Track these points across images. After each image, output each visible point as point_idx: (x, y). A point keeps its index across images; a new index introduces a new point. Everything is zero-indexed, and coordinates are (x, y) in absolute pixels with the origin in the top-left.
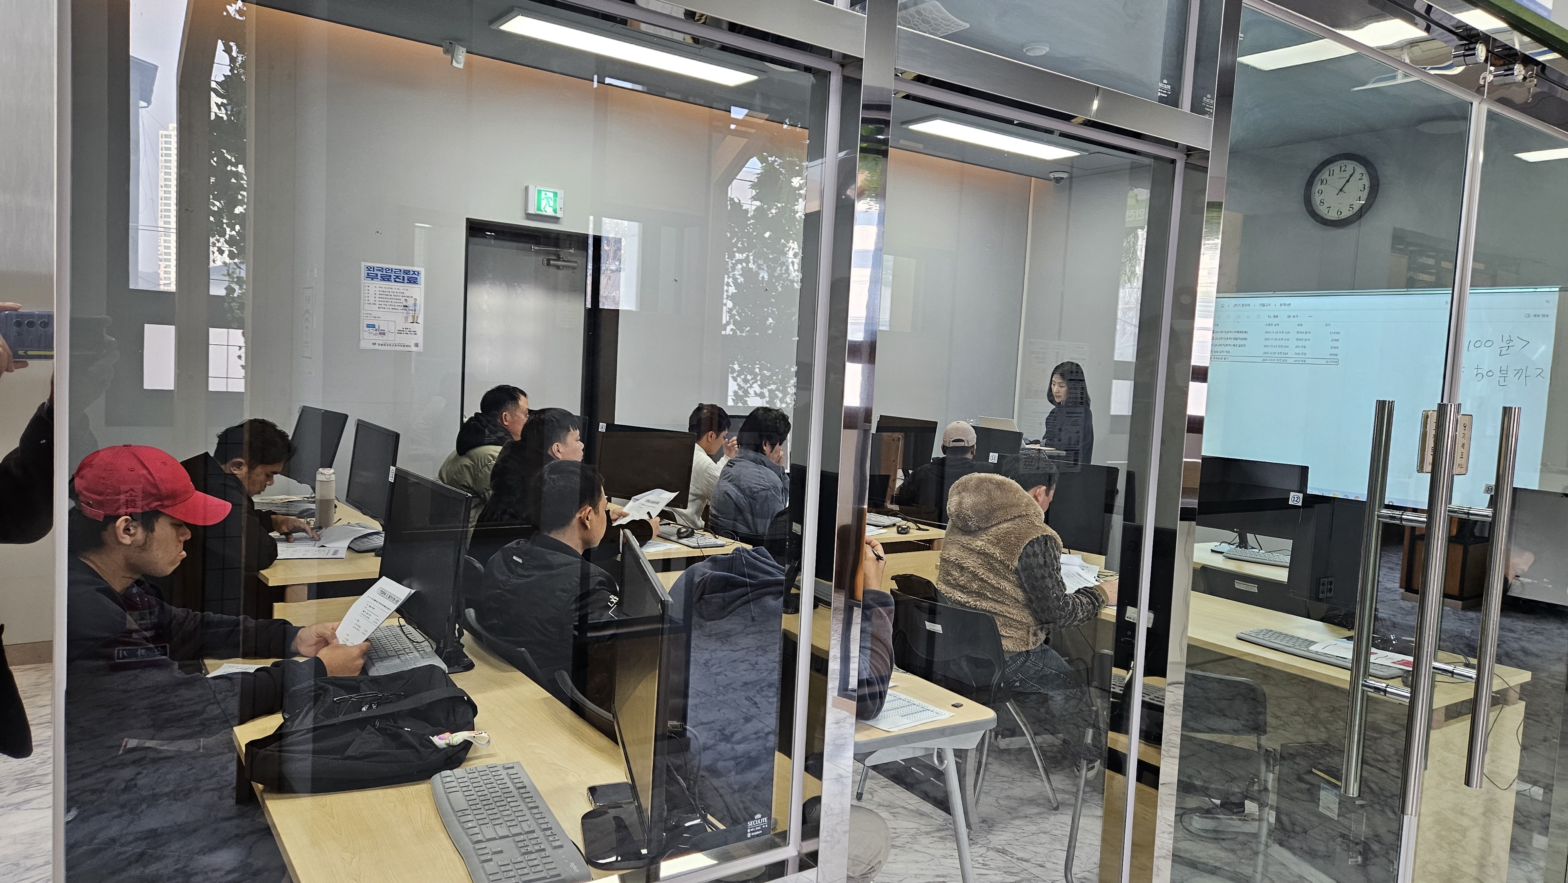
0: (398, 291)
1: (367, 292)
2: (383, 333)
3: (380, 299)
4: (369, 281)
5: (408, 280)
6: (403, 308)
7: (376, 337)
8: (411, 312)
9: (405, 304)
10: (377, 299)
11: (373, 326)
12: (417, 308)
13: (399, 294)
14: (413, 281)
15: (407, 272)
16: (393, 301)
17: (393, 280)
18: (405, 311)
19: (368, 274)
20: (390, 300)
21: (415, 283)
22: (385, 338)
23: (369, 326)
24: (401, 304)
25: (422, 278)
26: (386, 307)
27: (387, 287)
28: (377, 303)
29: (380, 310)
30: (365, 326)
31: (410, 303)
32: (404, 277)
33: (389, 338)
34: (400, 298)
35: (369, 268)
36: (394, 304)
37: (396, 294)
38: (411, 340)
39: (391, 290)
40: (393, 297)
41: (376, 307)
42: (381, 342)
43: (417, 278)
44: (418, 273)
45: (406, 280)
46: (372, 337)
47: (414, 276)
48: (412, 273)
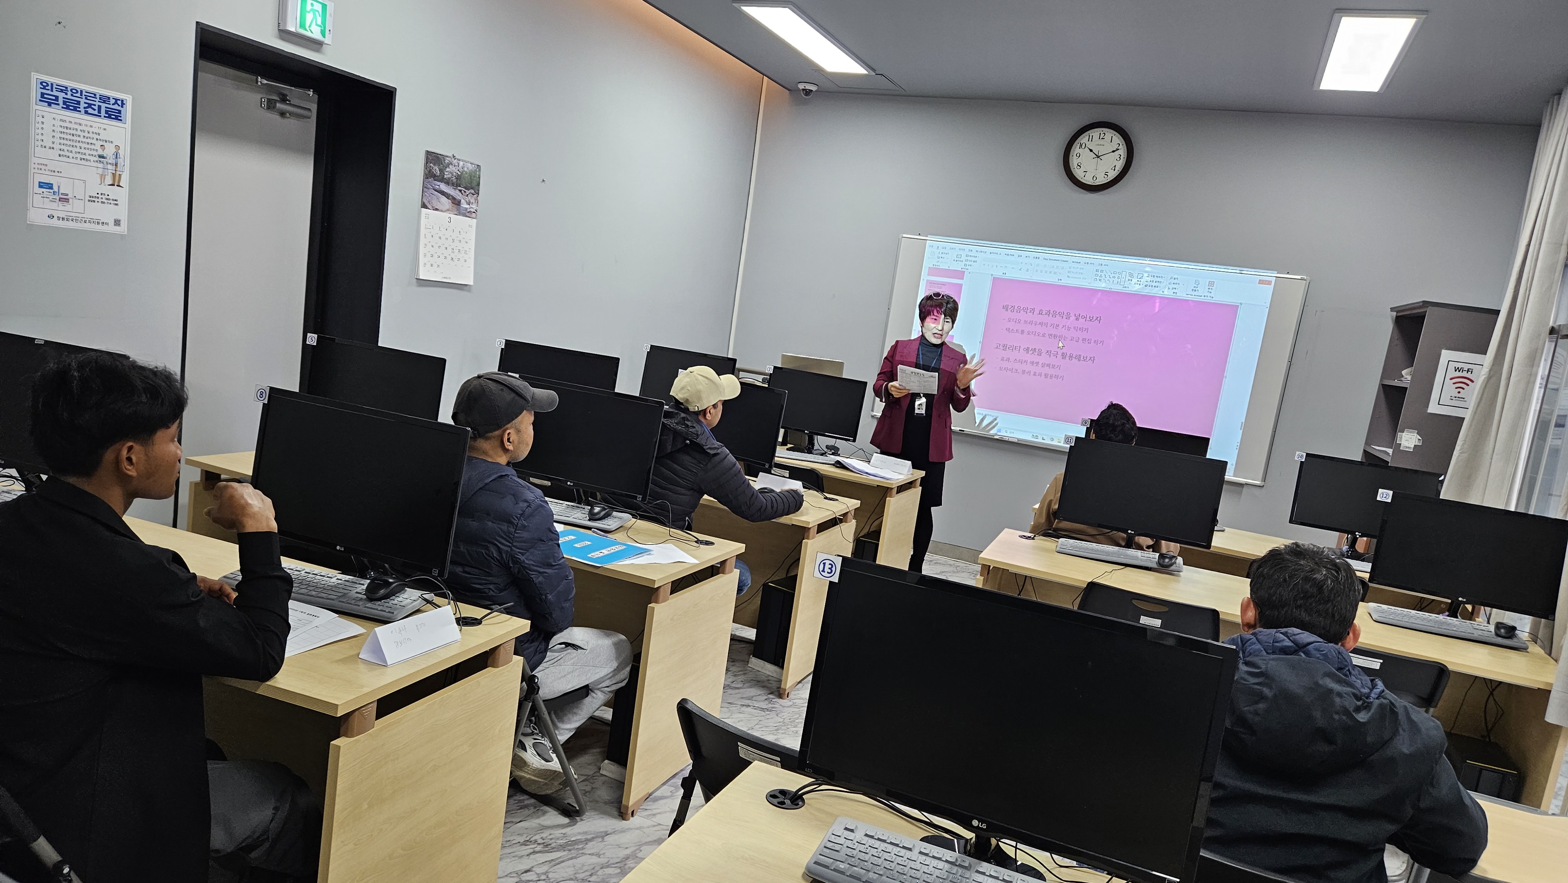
0: (91, 130)
1: (40, 126)
2: (64, 200)
3: (62, 141)
4: (43, 108)
5: (107, 112)
6: (97, 159)
7: (54, 205)
8: (110, 167)
9: (100, 152)
10: (57, 141)
11: (50, 186)
12: (120, 161)
13: (91, 135)
14: (115, 115)
15: (105, 99)
16: (83, 145)
17: (83, 110)
18: (101, 165)
19: (42, 94)
20: (78, 144)
21: (117, 118)
22: (68, 207)
23: (41, 185)
24: (95, 153)
25: (128, 112)
26: (71, 155)
27: (73, 120)
28: (56, 146)
29: (61, 159)
30: (37, 185)
31: (109, 151)
32: (100, 107)
33: (75, 207)
34: (94, 141)
35: (44, 85)
36: (83, 151)
37: (86, 134)
38: (107, 213)
39: (79, 128)
40: (81, 139)
41: (53, 154)
42: (62, 215)
43: (120, 112)
44: (123, 104)
45: (103, 113)
46: (48, 204)
47: (116, 107)
48: (113, 101)
